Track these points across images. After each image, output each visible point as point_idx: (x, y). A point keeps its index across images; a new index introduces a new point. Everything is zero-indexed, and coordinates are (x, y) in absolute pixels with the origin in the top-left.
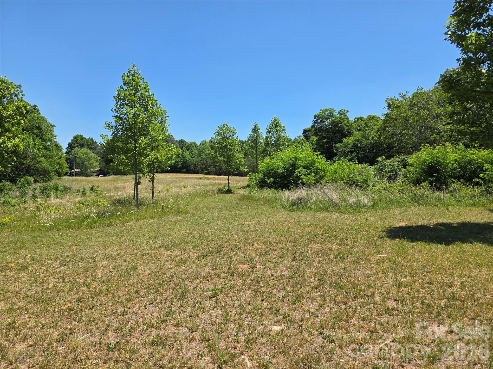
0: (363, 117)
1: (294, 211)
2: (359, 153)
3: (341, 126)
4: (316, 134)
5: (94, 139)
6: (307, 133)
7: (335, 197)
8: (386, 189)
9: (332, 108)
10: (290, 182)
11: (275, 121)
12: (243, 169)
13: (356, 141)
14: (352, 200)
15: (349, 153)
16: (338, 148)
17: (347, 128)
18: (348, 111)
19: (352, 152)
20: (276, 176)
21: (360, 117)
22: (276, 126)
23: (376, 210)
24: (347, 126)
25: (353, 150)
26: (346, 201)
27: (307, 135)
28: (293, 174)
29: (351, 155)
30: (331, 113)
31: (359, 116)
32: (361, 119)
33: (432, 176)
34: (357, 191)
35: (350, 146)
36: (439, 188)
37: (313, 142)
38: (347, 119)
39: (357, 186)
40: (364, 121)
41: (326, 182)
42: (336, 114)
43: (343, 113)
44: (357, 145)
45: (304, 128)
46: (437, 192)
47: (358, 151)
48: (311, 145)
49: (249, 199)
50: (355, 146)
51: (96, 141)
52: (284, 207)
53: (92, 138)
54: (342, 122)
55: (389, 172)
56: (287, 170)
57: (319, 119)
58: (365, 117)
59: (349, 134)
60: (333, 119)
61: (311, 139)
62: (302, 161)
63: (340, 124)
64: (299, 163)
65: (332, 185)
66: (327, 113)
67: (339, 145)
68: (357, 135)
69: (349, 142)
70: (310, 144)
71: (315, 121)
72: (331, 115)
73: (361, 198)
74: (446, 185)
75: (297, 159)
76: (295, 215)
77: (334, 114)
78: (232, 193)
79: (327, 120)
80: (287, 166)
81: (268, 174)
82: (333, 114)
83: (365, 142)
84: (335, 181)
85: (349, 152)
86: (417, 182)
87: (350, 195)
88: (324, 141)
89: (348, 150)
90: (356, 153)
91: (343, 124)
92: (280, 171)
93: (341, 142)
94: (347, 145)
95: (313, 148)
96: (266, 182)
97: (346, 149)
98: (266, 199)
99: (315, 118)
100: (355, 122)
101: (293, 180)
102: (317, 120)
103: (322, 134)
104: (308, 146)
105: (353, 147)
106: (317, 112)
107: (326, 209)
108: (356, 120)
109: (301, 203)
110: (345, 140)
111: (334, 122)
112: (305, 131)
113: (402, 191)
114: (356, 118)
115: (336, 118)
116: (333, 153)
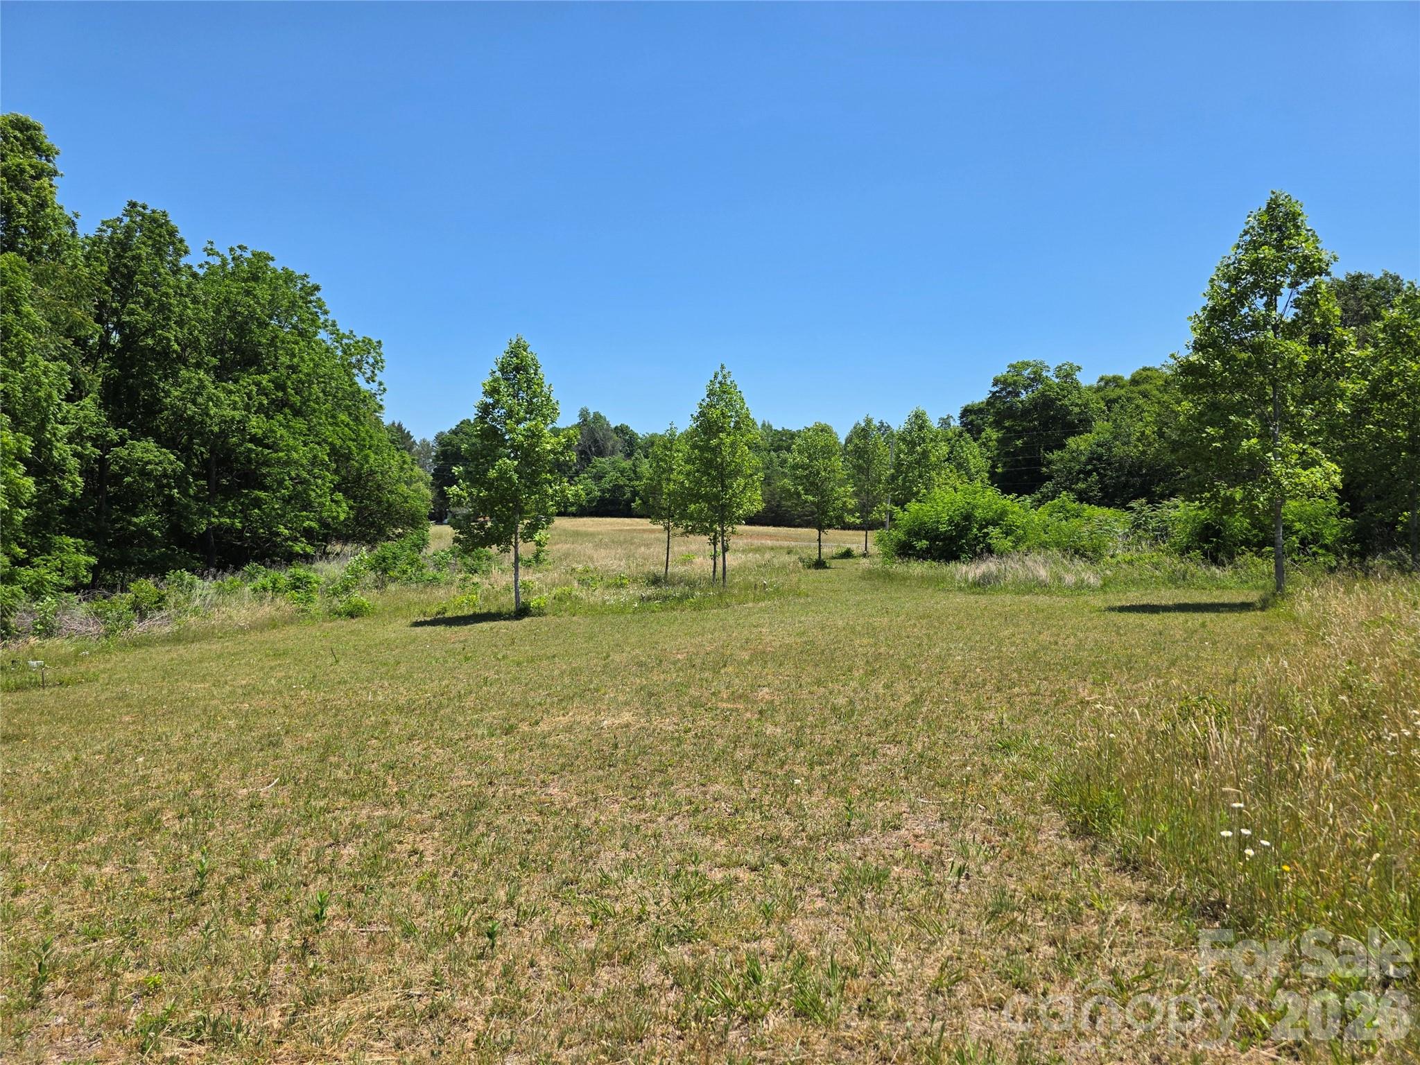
0: (1121, 378)
1: (979, 594)
2: (1106, 476)
3: (1061, 406)
4: (997, 424)
5: (404, 426)
6: (972, 419)
7: (1043, 573)
8: (1130, 563)
9: (1039, 359)
10: (961, 549)
11: (917, 416)
12: (849, 519)
13: (1098, 446)
14: (1070, 579)
15: (1082, 476)
16: (1050, 462)
17: (1077, 410)
18: (1079, 369)
19: (1089, 474)
20: (933, 535)
21: (1114, 377)
22: (921, 428)
23: (1105, 592)
24: (1077, 405)
25: (1089, 467)
26: (1060, 579)
27: (972, 421)
28: (966, 534)
29: (1086, 480)
30: (1035, 373)
31: (1110, 374)
32: (1116, 381)
33: (1208, 541)
34: (1080, 564)
35: (1083, 459)
36: (1215, 561)
37: (990, 443)
38: (1078, 388)
39: (1083, 555)
40: (1122, 387)
41: (1028, 548)
42: (1050, 374)
43: (1067, 374)
44: (1101, 455)
45: (964, 404)
46: (1213, 568)
47: (1104, 469)
48: (984, 450)
49: (888, 577)
50: (1094, 458)
51: (408, 432)
52: (960, 589)
53: (400, 425)
54: (1064, 397)
55: (1154, 530)
56: (957, 525)
57: (1007, 388)
58: (1127, 377)
59: (1082, 425)
60: (1040, 387)
61: (983, 435)
62: (984, 509)
63: (1060, 400)
64: (978, 513)
65: (1039, 554)
66: (1026, 373)
67: (1055, 455)
68: (1102, 428)
69: (1082, 448)
70: (980, 447)
71: (994, 393)
72: (1037, 378)
73: (1085, 576)
74: (1231, 557)
75: (974, 507)
76: (983, 600)
77: (1044, 374)
78: (826, 567)
79: (1026, 388)
80: (957, 519)
81: (917, 531)
82: (1040, 375)
83: (1119, 450)
84: (1044, 546)
85: (1080, 472)
86: (1184, 551)
87: (1068, 571)
88: (1019, 443)
89: (1077, 467)
90: (1099, 474)
91: (1067, 402)
92: (943, 528)
93: (1062, 446)
94: (1074, 454)
95: (988, 458)
96: (913, 547)
97: (1073, 464)
98: (922, 577)
99: (995, 384)
100: (1099, 389)
101: (967, 543)
102: (1002, 389)
103: (1013, 426)
104: (977, 451)
105: (1090, 460)
106: (1002, 371)
107: (1029, 591)
108: (1102, 384)
109: (989, 583)
110: (1071, 442)
111: (1043, 394)
112: (966, 412)
113: (1156, 566)
114: (1102, 379)
115: (1050, 386)
116: (1039, 473)
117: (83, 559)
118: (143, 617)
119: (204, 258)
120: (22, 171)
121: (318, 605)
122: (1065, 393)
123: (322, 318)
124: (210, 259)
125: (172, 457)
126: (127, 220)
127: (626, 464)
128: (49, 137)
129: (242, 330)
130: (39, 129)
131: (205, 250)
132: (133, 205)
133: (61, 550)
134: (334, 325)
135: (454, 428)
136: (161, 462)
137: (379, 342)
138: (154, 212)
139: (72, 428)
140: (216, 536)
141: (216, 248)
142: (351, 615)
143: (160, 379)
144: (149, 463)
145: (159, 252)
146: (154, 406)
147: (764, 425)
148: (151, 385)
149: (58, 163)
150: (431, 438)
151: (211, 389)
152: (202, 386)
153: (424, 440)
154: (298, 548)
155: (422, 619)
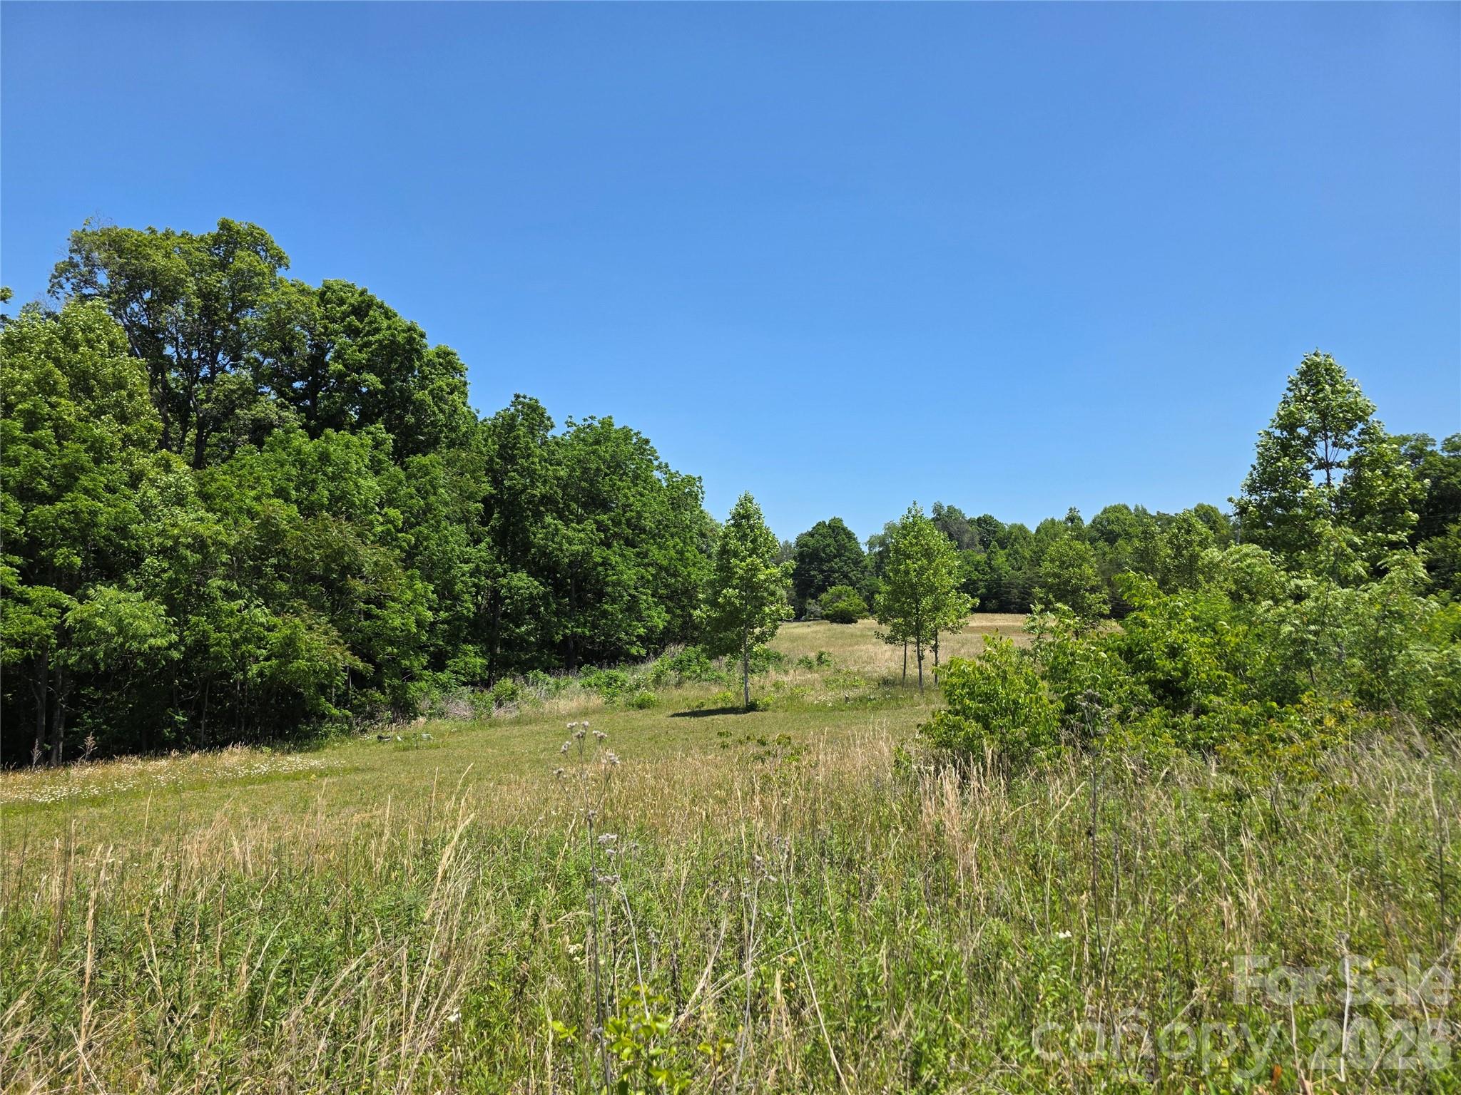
3: (1447, 485)
9: (1420, 432)
42: (1436, 449)
54: (1450, 474)
60: (1421, 464)
67: (1434, 542)
91: (1453, 480)
93: (1442, 533)
117: (479, 661)
118: (500, 705)
119: (566, 429)
120: (442, 390)
121: (620, 700)
122: (1452, 470)
123: (656, 463)
124: (569, 429)
125: (536, 583)
126: (512, 409)
127: (981, 557)
128: (461, 359)
129: (592, 482)
130: (455, 354)
131: (566, 423)
132: (517, 396)
133: (465, 654)
134: (667, 466)
135: (810, 530)
136: (529, 588)
137: (700, 478)
138: (530, 399)
139: (472, 566)
140: (575, 643)
141: (573, 420)
142: (641, 706)
143: (531, 525)
144: (521, 588)
145: (532, 431)
146: (527, 546)
147: (1137, 509)
148: (525, 530)
149: (468, 377)
150: (793, 541)
151: (564, 531)
152: (557, 530)
153: (787, 542)
154: (634, 651)
155: (687, 711)
